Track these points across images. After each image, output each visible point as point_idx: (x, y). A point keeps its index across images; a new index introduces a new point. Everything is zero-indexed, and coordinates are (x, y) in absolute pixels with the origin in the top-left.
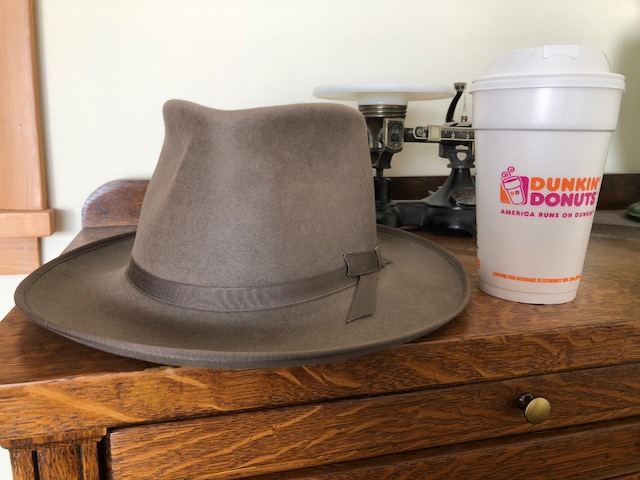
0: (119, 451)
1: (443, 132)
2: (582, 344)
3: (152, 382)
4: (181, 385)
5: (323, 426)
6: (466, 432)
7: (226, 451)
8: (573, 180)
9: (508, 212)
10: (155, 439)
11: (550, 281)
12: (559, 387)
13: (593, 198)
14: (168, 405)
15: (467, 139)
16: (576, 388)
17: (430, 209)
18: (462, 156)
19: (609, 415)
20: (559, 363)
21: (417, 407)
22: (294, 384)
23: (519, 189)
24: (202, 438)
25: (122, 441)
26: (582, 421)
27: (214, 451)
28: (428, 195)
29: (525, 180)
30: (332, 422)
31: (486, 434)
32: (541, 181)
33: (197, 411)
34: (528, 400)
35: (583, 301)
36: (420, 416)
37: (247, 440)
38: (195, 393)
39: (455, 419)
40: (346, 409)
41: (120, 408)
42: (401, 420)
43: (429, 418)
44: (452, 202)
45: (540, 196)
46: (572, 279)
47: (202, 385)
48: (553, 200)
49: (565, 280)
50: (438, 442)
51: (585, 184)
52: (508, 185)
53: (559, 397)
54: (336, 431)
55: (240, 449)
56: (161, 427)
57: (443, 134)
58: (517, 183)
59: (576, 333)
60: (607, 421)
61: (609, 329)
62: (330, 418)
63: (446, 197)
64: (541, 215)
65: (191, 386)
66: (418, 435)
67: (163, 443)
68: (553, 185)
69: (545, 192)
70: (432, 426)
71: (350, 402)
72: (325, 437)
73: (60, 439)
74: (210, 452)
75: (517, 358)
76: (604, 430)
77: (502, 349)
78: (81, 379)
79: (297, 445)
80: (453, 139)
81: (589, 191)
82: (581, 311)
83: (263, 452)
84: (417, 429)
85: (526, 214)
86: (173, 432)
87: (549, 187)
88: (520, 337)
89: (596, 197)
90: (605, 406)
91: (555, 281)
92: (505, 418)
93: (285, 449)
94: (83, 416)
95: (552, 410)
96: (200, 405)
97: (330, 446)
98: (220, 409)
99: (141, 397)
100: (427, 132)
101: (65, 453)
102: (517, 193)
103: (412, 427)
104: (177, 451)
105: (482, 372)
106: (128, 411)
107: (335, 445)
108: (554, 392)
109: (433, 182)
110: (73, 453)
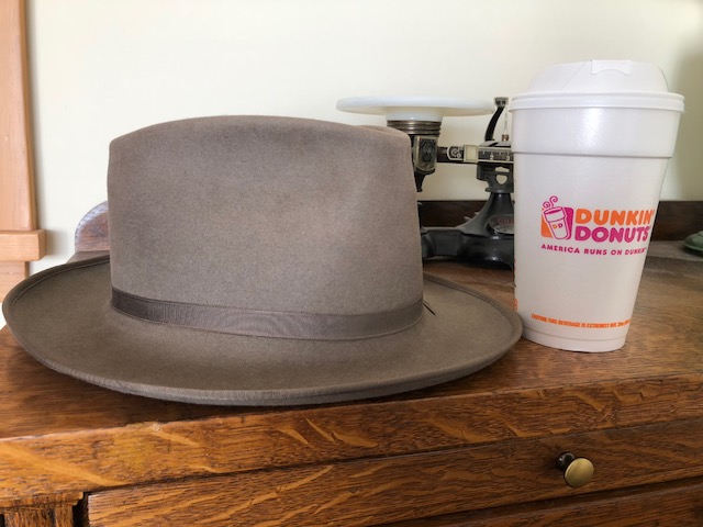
0: (98, 517)
1: (480, 153)
2: (631, 400)
3: (134, 440)
4: (169, 444)
5: (335, 488)
6: (499, 496)
7: (223, 516)
8: (623, 212)
9: (550, 248)
10: (141, 503)
11: (596, 326)
12: (604, 445)
13: (646, 233)
14: (154, 466)
15: (508, 161)
16: (623, 447)
17: (466, 239)
18: (502, 180)
19: (659, 478)
20: (605, 421)
21: (441, 468)
22: (300, 444)
23: (562, 222)
24: (195, 501)
25: (101, 505)
26: (630, 484)
27: (209, 517)
28: (464, 221)
29: (569, 212)
30: (345, 483)
31: (520, 498)
32: (587, 213)
33: (188, 473)
34: (569, 461)
35: (632, 349)
36: (445, 478)
37: (247, 504)
38: (184, 453)
39: (485, 481)
40: (361, 469)
41: (97, 469)
42: (424, 482)
43: (455, 480)
44: (490, 230)
45: (586, 229)
46: (621, 324)
47: (193, 444)
48: (600, 235)
49: (613, 325)
50: (467, 507)
51: (637, 218)
52: (550, 217)
53: (603, 457)
54: (350, 494)
55: (239, 514)
56: (148, 489)
57: (481, 155)
58: (560, 215)
59: (623, 387)
60: (658, 483)
61: (661, 383)
62: (342, 480)
63: (483, 224)
64: (586, 251)
65: (180, 444)
66: (443, 498)
67: (148, 508)
68: (601, 218)
69: (592, 226)
70: (459, 488)
71: (366, 462)
72: (336, 500)
73: (30, 503)
74: (205, 517)
75: (557, 414)
76: (653, 494)
77: (539, 404)
78: (51, 436)
79: (305, 510)
80: (491, 160)
81: (642, 225)
82: (629, 361)
83: (265, 517)
84: (443, 492)
85: (570, 250)
86: (161, 494)
87: (597, 220)
88: (560, 391)
89: (650, 232)
90: (656, 468)
91: (602, 326)
92: (542, 480)
93: (290, 515)
94: (53, 479)
95: (595, 472)
96: (191, 466)
97: (342, 510)
98: (213, 471)
99: (122, 457)
100: (462, 152)
101: (36, 518)
102: (561, 226)
103: (436, 490)
104: (165, 517)
105: (515, 431)
106: (107, 472)
107: (348, 510)
108: (598, 452)
109: (470, 207)
110: (45, 517)
